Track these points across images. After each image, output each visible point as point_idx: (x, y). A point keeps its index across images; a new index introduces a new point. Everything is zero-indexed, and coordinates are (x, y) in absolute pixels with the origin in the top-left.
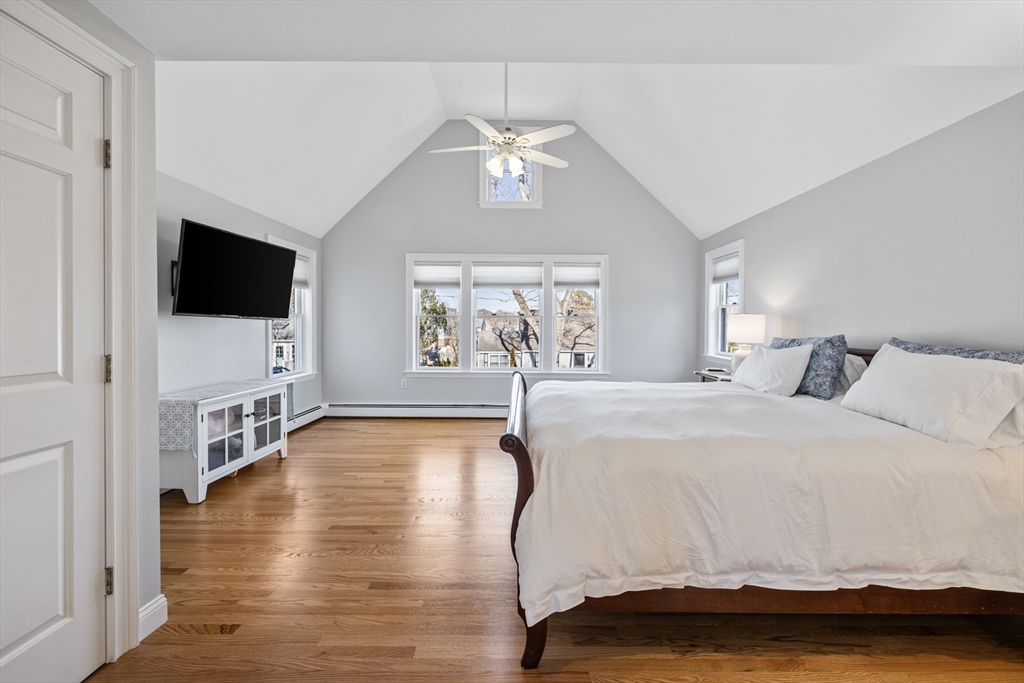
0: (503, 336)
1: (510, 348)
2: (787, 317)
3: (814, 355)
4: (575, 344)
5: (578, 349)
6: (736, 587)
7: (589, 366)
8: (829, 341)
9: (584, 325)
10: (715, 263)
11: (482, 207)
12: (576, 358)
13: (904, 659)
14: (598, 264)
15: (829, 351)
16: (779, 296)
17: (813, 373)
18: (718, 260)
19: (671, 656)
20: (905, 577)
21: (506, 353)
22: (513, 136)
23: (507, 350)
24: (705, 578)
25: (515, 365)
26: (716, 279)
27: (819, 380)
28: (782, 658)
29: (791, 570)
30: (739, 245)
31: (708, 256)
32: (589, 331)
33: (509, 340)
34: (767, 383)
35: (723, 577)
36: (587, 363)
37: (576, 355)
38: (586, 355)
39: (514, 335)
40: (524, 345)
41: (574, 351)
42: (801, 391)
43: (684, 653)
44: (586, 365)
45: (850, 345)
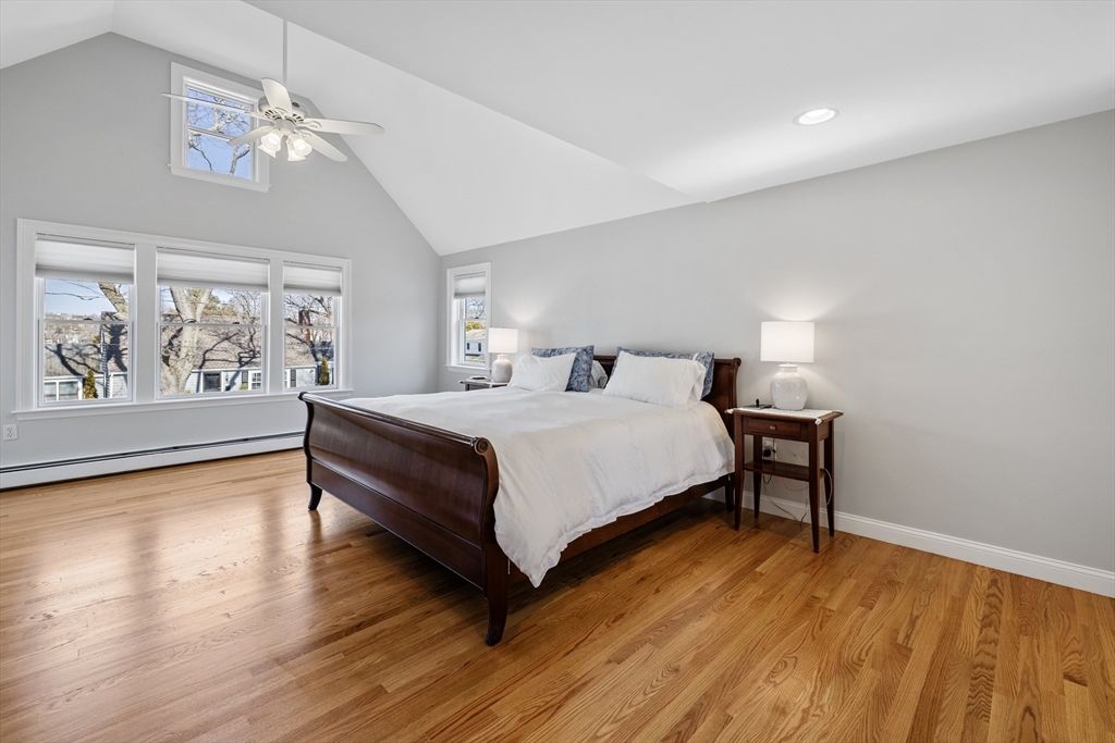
0: (64, 353)
1: (81, 369)
2: (533, 331)
3: (577, 360)
4: (204, 361)
5: (210, 368)
6: (615, 520)
7: (228, 389)
8: (585, 350)
9: (218, 335)
10: (456, 280)
11: (174, 172)
12: (205, 379)
13: (669, 539)
14: (340, 269)
15: (585, 358)
16: (526, 313)
17: (576, 374)
18: (459, 277)
19: (573, 590)
20: (675, 487)
21: (72, 378)
22: (299, 114)
23: (74, 372)
24: (600, 519)
25: (96, 396)
26: (458, 295)
27: (580, 379)
28: (625, 563)
29: (636, 499)
30: (486, 266)
31: (449, 272)
32: (225, 344)
33: (78, 358)
34: (546, 384)
35: (609, 516)
36: (224, 384)
37: (206, 375)
38: (223, 375)
39: (89, 350)
40: (112, 364)
41: (204, 370)
42: (569, 388)
43: (578, 585)
44: (223, 387)
45: (596, 353)
